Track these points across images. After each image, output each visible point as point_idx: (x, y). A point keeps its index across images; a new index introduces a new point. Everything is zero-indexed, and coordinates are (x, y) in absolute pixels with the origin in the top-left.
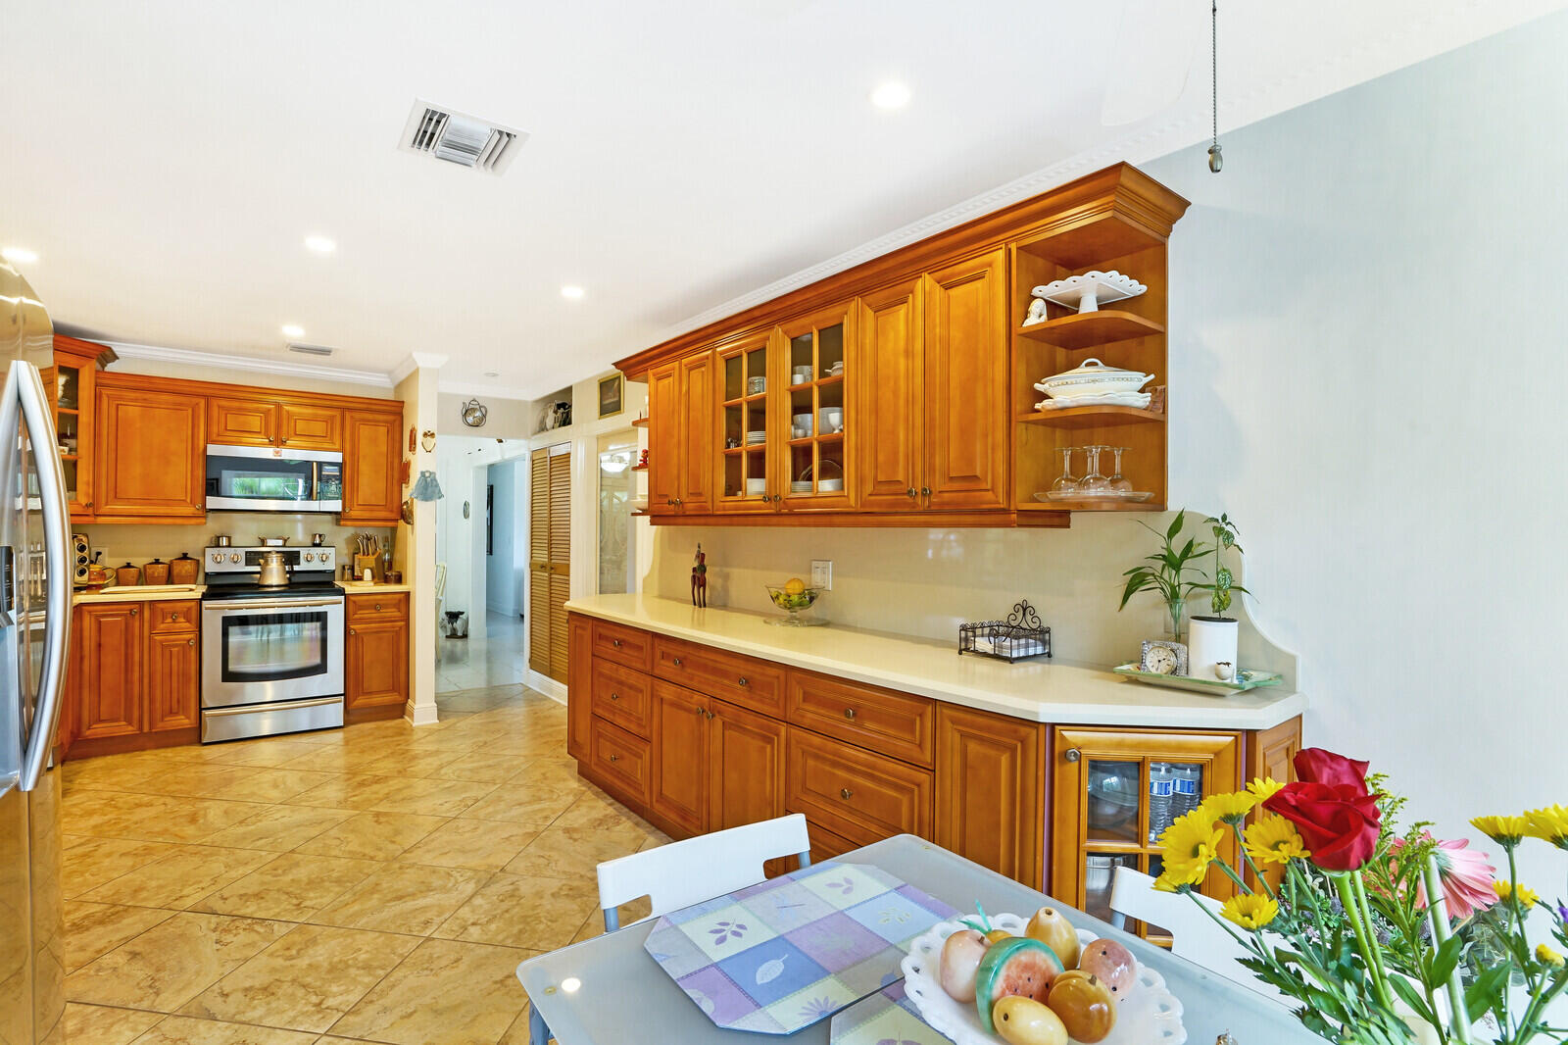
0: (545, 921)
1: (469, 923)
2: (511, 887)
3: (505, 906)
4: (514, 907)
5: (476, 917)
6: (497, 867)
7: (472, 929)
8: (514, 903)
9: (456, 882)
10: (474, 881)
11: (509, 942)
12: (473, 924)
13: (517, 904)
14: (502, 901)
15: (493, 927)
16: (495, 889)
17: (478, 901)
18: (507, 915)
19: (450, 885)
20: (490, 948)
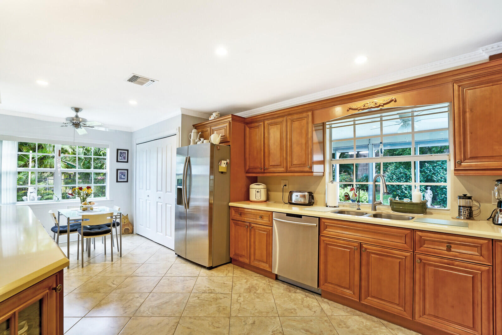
0: (114, 301)
1: (139, 298)
2: (126, 311)
3: (128, 304)
4: (125, 304)
5: (137, 299)
6: (133, 319)
7: (138, 296)
8: (125, 305)
9: (148, 310)
10: (142, 311)
11: (126, 294)
12: (138, 297)
13: (124, 305)
14: (129, 305)
15: (131, 297)
16: (133, 310)
17: (138, 305)
18: (127, 301)
19: (150, 309)
20: (131, 292)
